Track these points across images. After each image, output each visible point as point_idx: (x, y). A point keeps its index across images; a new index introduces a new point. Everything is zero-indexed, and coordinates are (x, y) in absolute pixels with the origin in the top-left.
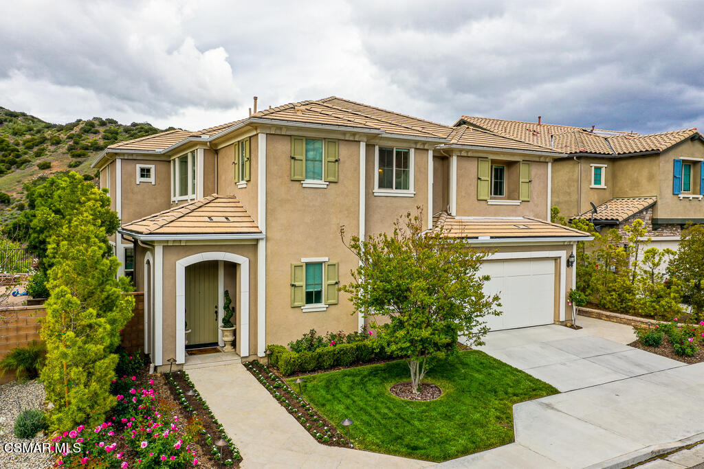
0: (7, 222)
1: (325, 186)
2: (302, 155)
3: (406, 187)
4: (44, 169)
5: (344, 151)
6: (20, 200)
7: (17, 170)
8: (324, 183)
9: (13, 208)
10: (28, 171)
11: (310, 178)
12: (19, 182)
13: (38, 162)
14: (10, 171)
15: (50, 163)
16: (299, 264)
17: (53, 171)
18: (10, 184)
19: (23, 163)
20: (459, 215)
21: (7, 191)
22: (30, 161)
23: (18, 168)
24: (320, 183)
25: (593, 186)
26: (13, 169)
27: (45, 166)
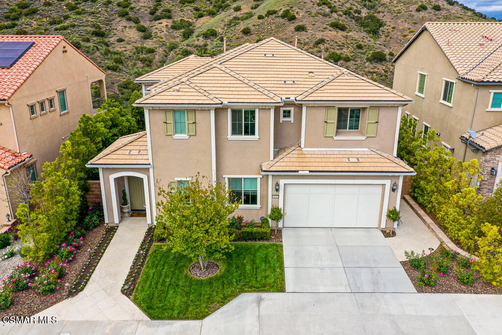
0: (214, 49)
1: (188, 138)
2: (171, 120)
3: (253, 133)
4: (236, 11)
5: (199, 116)
6: (222, 34)
7: (223, 12)
8: (187, 136)
9: (218, 39)
10: (228, 13)
11: (178, 133)
12: (222, 21)
13: (235, 5)
14: (218, 13)
15: (240, 7)
16: (173, 181)
17: (242, 13)
18: (218, 23)
19: (225, 7)
20: (307, 147)
21: (216, 28)
22: (230, 5)
23: (223, 10)
24: (184, 136)
25: (489, 109)
26: (220, 12)
27: (238, 9)
